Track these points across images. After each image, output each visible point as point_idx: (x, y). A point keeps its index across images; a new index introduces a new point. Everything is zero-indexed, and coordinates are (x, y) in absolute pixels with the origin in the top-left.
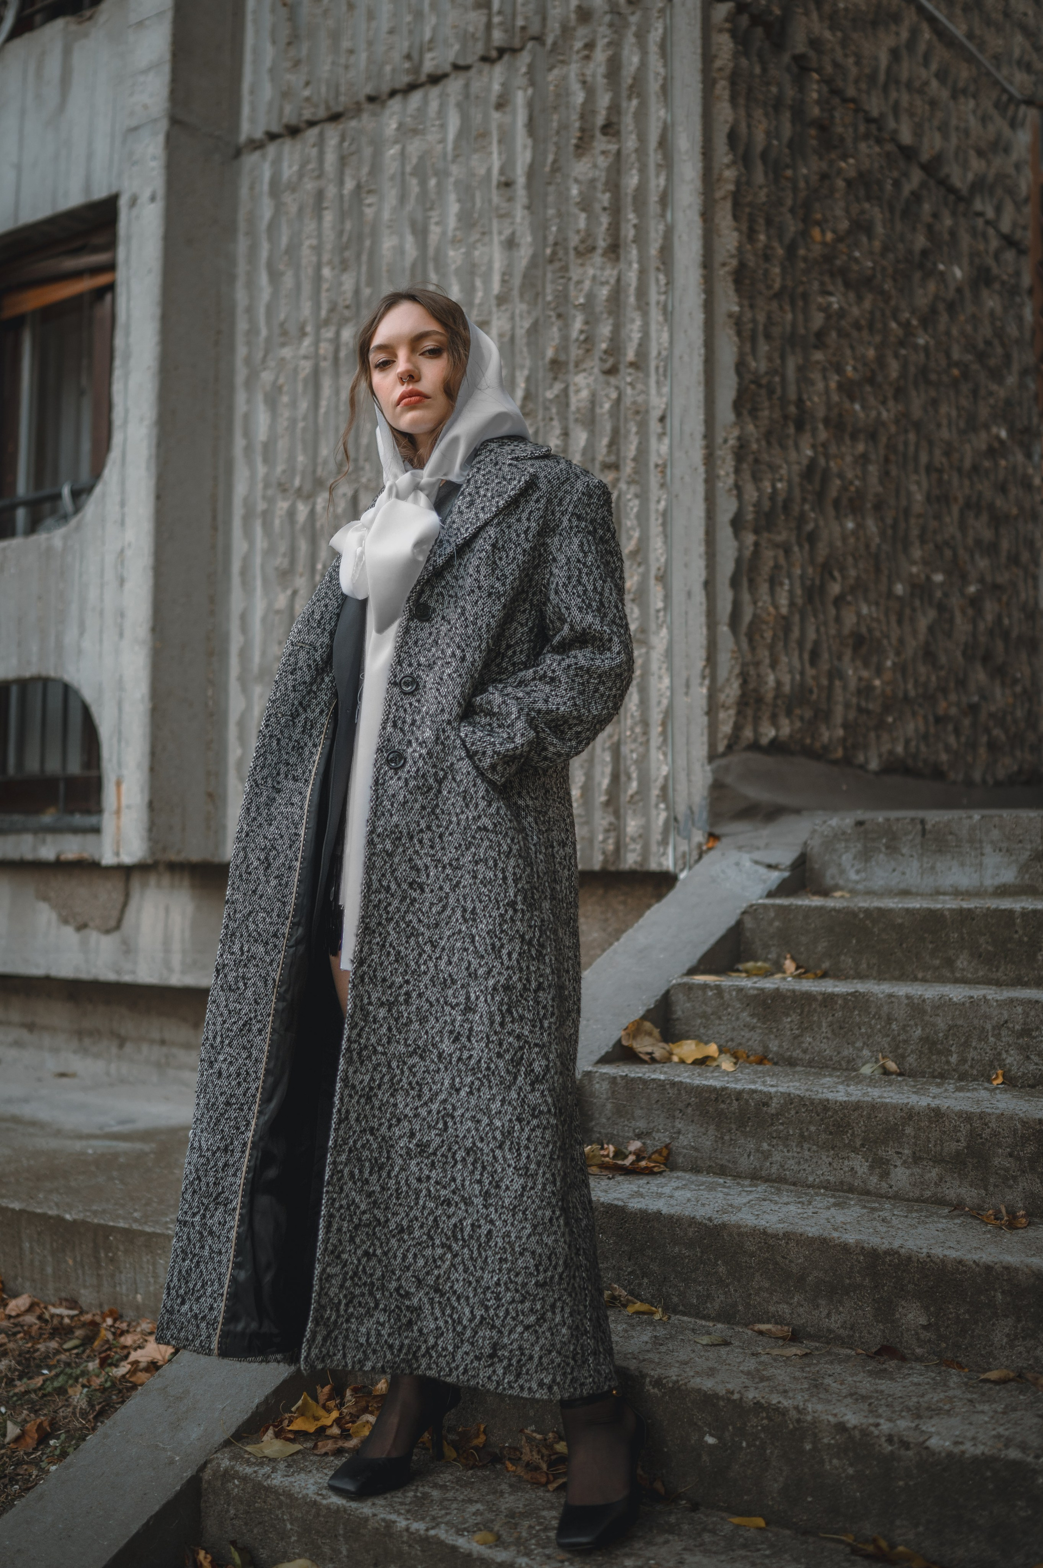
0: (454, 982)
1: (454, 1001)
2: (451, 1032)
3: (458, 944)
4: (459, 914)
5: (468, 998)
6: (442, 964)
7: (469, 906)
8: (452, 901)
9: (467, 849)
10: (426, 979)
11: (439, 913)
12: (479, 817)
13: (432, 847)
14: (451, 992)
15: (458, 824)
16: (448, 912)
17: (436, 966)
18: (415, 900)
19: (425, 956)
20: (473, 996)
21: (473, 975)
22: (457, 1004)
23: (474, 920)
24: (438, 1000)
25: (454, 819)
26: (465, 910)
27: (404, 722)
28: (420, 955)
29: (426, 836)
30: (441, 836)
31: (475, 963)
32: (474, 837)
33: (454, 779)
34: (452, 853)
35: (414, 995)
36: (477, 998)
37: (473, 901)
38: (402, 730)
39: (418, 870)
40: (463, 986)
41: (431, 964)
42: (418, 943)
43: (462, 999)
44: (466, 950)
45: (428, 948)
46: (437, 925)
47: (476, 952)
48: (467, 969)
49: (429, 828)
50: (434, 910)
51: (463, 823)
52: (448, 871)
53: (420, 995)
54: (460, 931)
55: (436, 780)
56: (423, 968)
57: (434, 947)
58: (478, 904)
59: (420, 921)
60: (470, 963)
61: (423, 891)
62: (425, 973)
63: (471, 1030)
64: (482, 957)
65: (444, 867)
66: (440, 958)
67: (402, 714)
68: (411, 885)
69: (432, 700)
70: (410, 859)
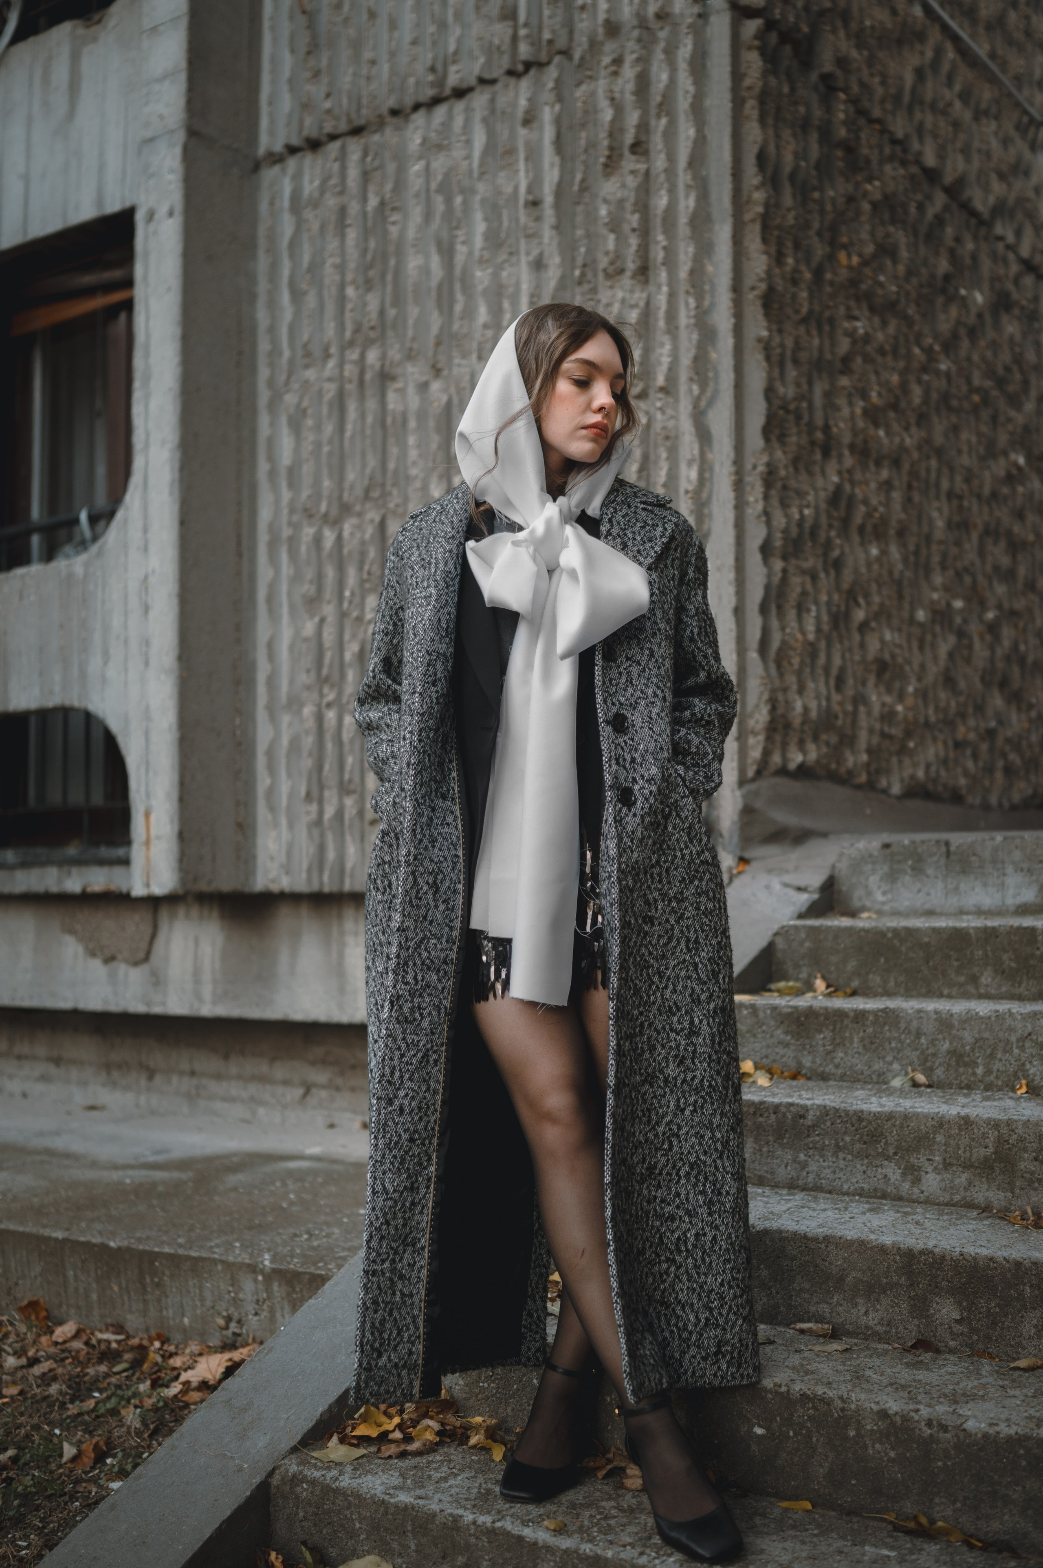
0: (679, 1009)
1: (679, 1027)
2: (676, 1056)
3: (683, 973)
4: (683, 945)
5: (692, 1023)
6: (668, 994)
7: (693, 936)
8: (676, 932)
9: (691, 882)
10: (654, 1010)
11: (666, 945)
12: (703, 852)
13: (660, 881)
14: (675, 1019)
15: (683, 858)
16: (674, 943)
17: (662, 995)
18: (646, 933)
19: (654, 988)
20: (696, 1021)
21: (697, 1001)
22: (682, 1030)
23: (697, 949)
24: (664, 1028)
25: (679, 854)
26: (688, 940)
27: (625, 760)
28: (650, 986)
29: (656, 871)
30: (667, 871)
31: (698, 989)
32: (697, 871)
33: (678, 815)
34: (677, 887)
35: (646, 1024)
36: (701, 1021)
37: (696, 931)
38: (624, 767)
39: (649, 905)
40: (687, 1012)
41: (659, 994)
42: (648, 974)
43: (686, 1024)
44: (689, 978)
45: (656, 979)
46: (663, 956)
47: (699, 979)
48: (691, 995)
49: (658, 862)
50: (661, 942)
51: (687, 857)
52: (674, 904)
53: (650, 1025)
54: (684, 960)
55: (663, 817)
56: (652, 998)
57: (661, 977)
58: (701, 936)
59: (650, 953)
60: (693, 990)
61: (653, 925)
62: (654, 1003)
63: (694, 1052)
64: (705, 983)
65: (670, 901)
66: (666, 987)
67: (620, 752)
68: (644, 919)
69: (648, 739)
70: (645, 895)
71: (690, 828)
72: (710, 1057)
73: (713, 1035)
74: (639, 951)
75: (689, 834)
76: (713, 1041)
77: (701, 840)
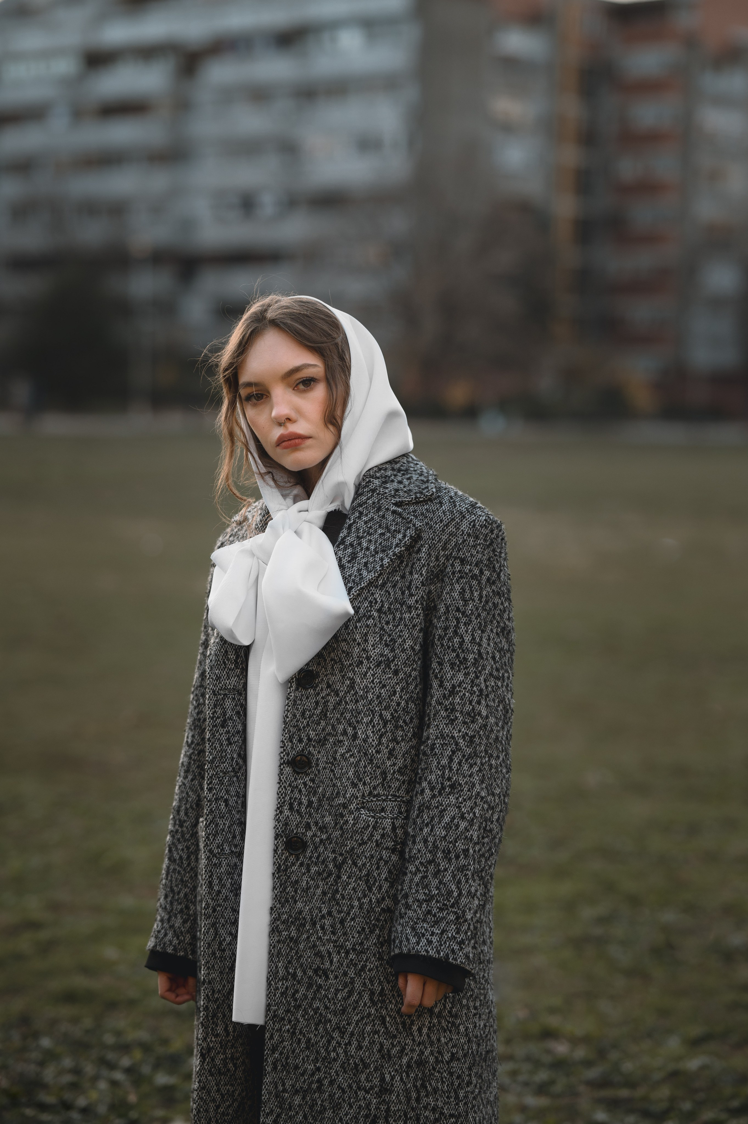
0: (366, 1066)
1: (368, 1085)
2: (367, 1116)
3: (368, 1028)
4: (366, 997)
5: (383, 1079)
6: (352, 1049)
7: (377, 988)
8: (357, 985)
9: (372, 932)
10: (337, 1065)
11: (345, 999)
12: (383, 899)
13: (334, 933)
14: (363, 1077)
15: (361, 907)
16: (355, 997)
17: (346, 1052)
18: (320, 987)
19: (334, 1043)
20: (388, 1077)
21: (386, 1056)
22: (372, 1088)
23: (383, 1002)
24: (350, 1086)
25: (356, 903)
26: (372, 993)
27: (300, 803)
28: (329, 1042)
29: (327, 922)
30: (342, 922)
31: (387, 1044)
32: (378, 920)
33: (355, 864)
34: (354, 938)
35: (326, 1082)
36: (393, 1078)
37: (380, 983)
38: (299, 812)
39: (322, 957)
40: (376, 1069)
41: (340, 1051)
42: (326, 1029)
43: (376, 1082)
44: (377, 1032)
45: (336, 1035)
46: (344, 1011)
47: (387, 1032)
48: (379, 1051)
49: (330, 913)
50: (339, 996)
51: (366, 906)
52: (352, 956)
53: (332, 1083)
54: (369, 1015)
55: (335, 866)
56: (333, 1055)
57: (342, 1033)
58: (386, 986)
59: (326, 1008)
60: (382, 1045)
61: (327, 978)
62: (335, 1060)
63: (388, 1110)
64: (395, 1037)
65: (347, 953)
66: (349, 1043)
67: (297, 795)
68: (316, 971)
69: (327, 782)
70: (314, 946)
71: (368, 875)
72: (405, 1115)
73: (407, 1091)
74: (311, 1005)
75: (367, 882)
76: (409, 1099)
77: (380, 887)
